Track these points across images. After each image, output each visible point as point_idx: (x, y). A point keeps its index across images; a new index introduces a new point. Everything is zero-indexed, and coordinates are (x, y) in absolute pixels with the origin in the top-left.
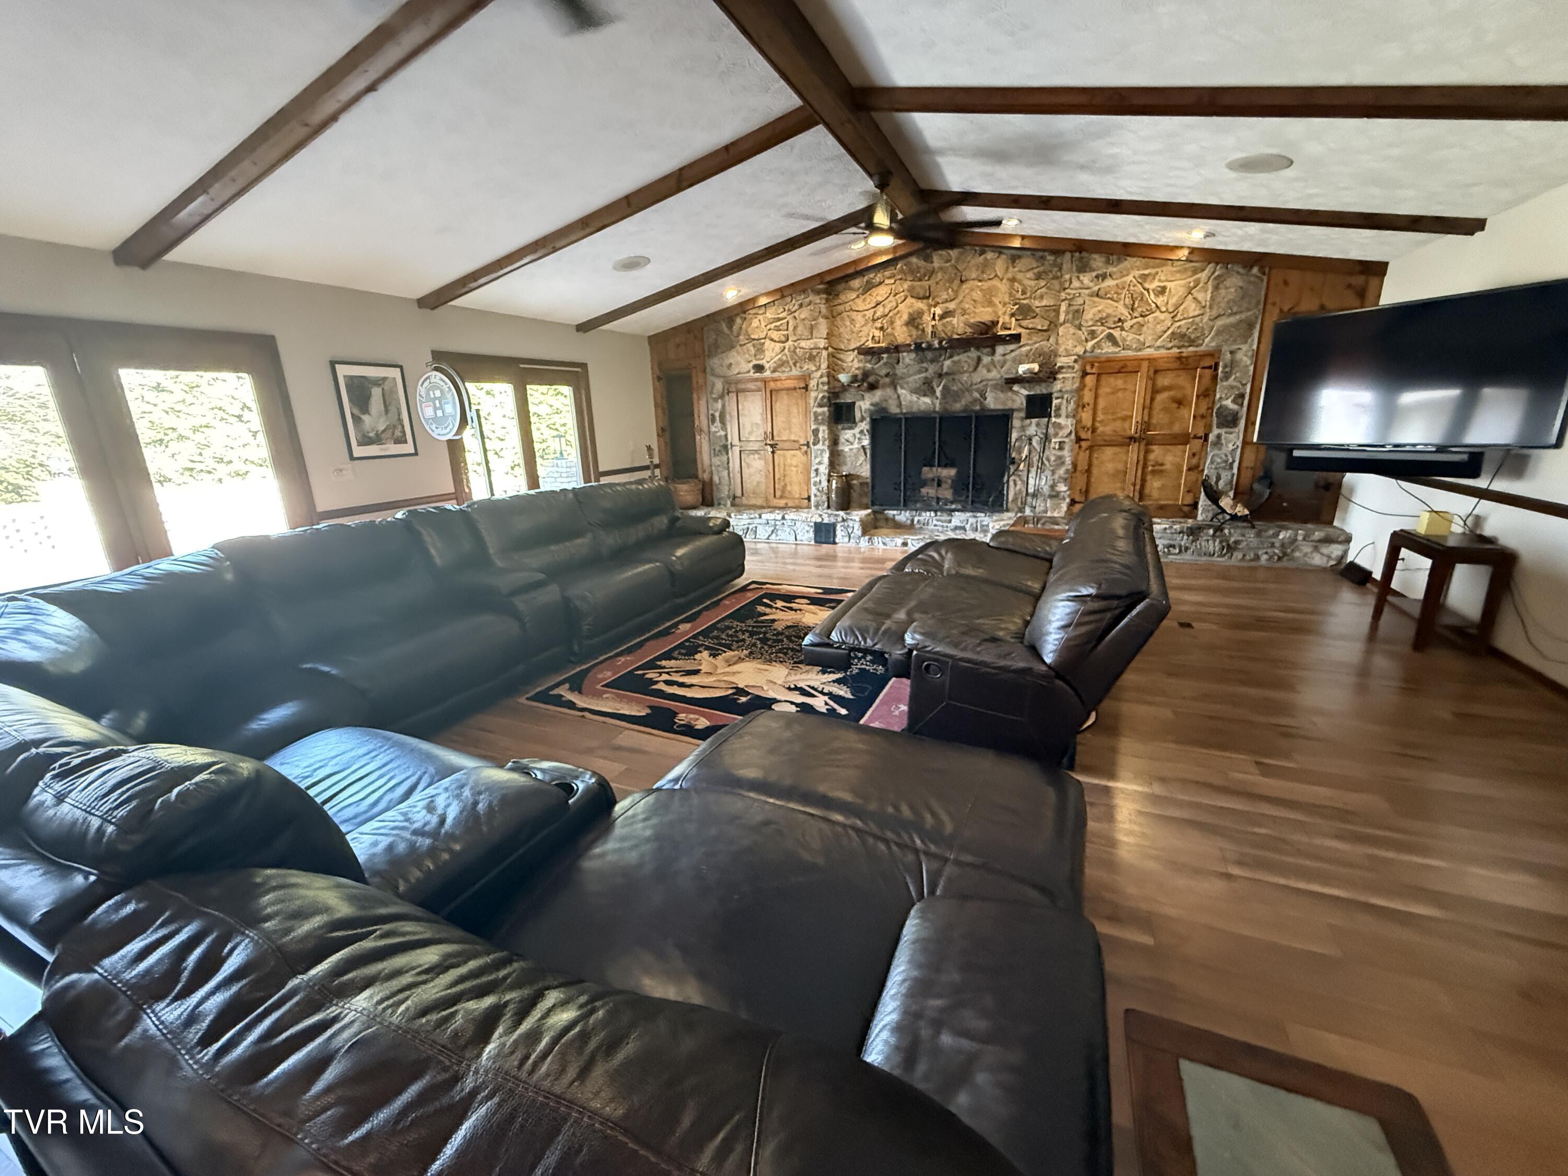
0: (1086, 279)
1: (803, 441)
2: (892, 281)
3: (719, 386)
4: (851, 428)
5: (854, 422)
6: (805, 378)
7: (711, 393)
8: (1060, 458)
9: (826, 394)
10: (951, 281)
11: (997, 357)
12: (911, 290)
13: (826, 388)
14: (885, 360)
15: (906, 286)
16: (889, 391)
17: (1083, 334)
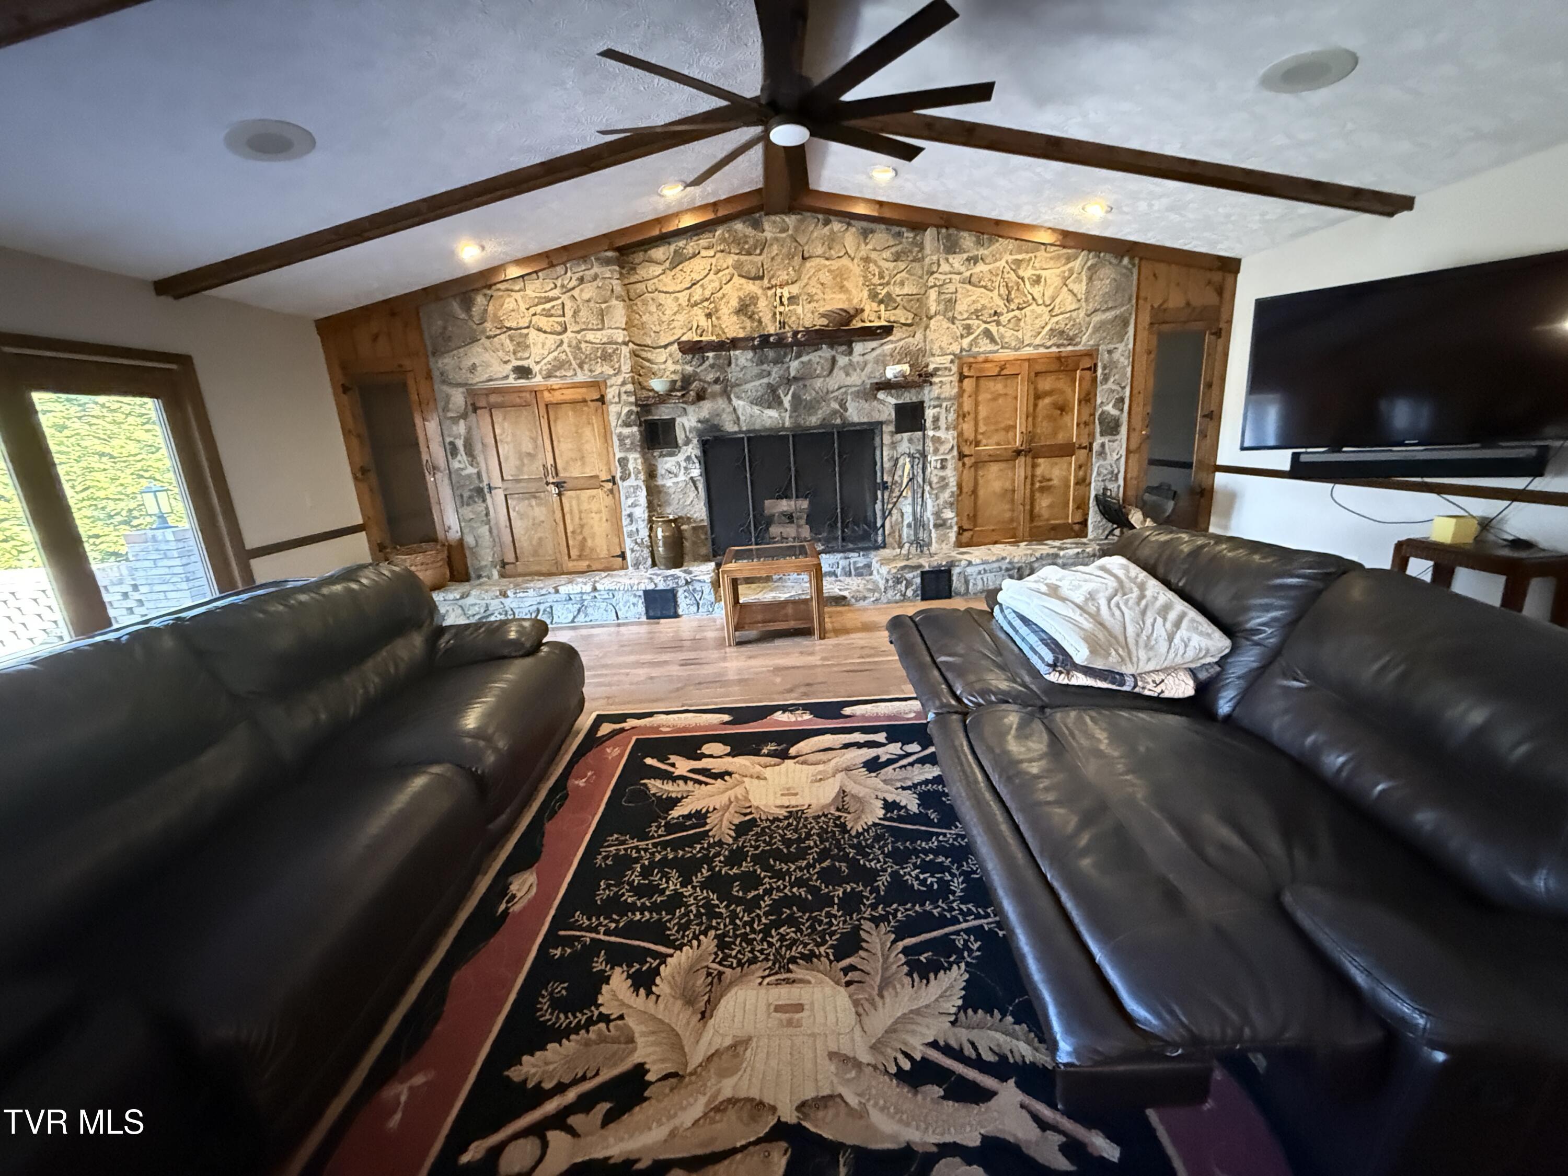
0: (957, 261)
1: (604, 476)
2: (711, 253)
3: (458, 398)
4: (672, 455)
5: (676, 446)
6: (598, 385)
7: (446, 409)
8: (943, 478)
9: (634, 408)
10: (791, 257)
11: (856, 358)
12: (738, 266)
13: (632, 399)
14: (711, 361)
15: (731, 260)
16: (721, 403)
17: (958, 329)
